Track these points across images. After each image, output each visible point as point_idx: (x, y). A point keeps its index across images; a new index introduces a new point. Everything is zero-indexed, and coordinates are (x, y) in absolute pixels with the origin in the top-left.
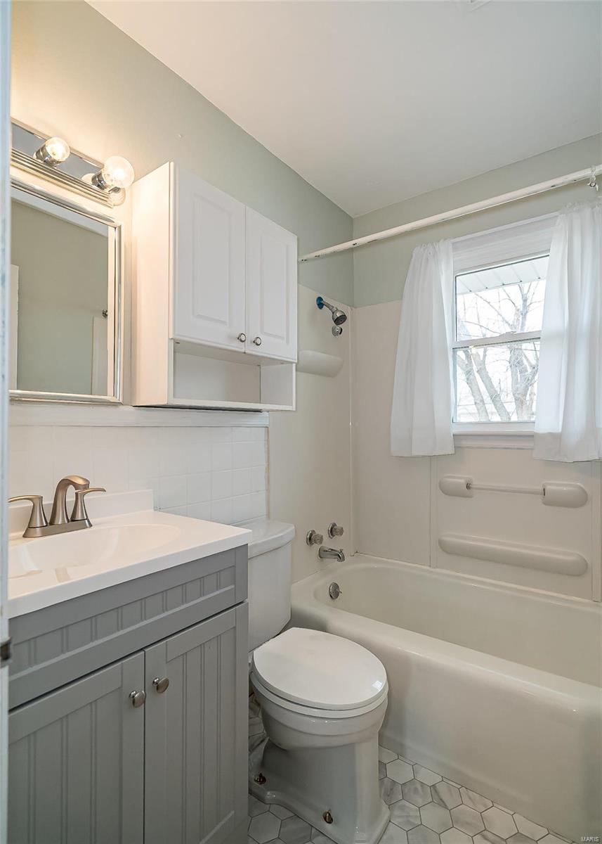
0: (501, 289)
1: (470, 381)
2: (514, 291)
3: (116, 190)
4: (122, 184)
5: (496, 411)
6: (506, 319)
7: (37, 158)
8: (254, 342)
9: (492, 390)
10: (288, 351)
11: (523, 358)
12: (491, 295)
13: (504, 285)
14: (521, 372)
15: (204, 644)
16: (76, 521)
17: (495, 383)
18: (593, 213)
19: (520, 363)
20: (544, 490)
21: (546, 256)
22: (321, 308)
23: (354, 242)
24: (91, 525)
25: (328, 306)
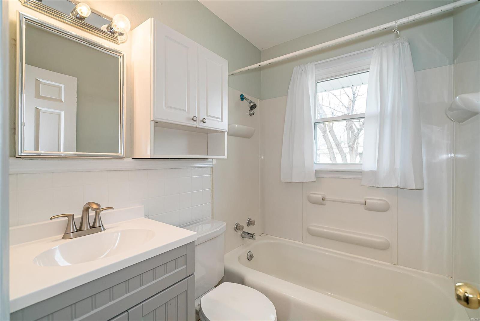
0: (342, 90)
1: (325, 137)
2: (349, 91)
3: (121, 34)
4: (124, 31)
5: (338, 152)
6: (344, 104)
7: (72, 15)
8: (202, 121)
9: (336, 141)
10: (223, 125)
11: (353, 125)
12: (337, 92)
13: (343, 87)
14: (352, 132)
15: (167, 302)
16: (95, 228)
17: (338, 137)
18: (394, 47)
19: (351, 128)
20: (365, 202)
21: (368, 72)
22: (242, 100)
23: (259, 64)
24: (104, 230)
25: (247, 99)
